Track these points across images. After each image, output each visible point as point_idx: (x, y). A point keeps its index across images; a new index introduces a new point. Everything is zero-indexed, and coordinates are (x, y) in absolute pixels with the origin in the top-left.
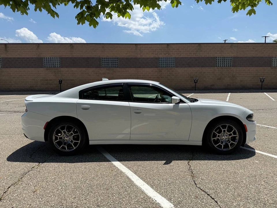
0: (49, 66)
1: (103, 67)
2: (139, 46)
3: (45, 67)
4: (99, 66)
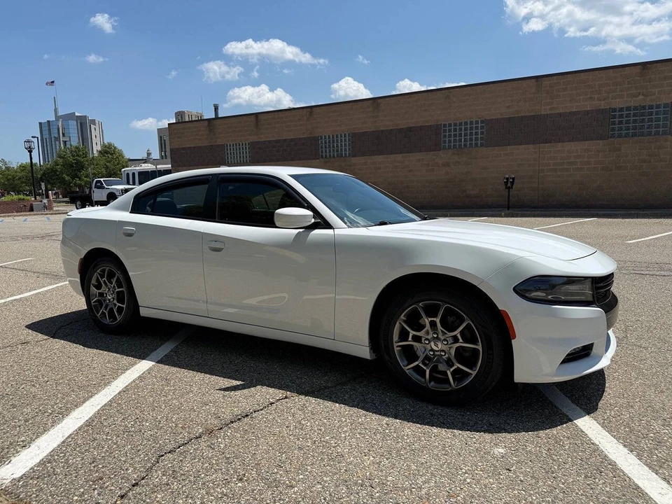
0: (330, 155)
1: (444, 148)
2: (546, 82)
3: (322, 157)
4: (436, 147)
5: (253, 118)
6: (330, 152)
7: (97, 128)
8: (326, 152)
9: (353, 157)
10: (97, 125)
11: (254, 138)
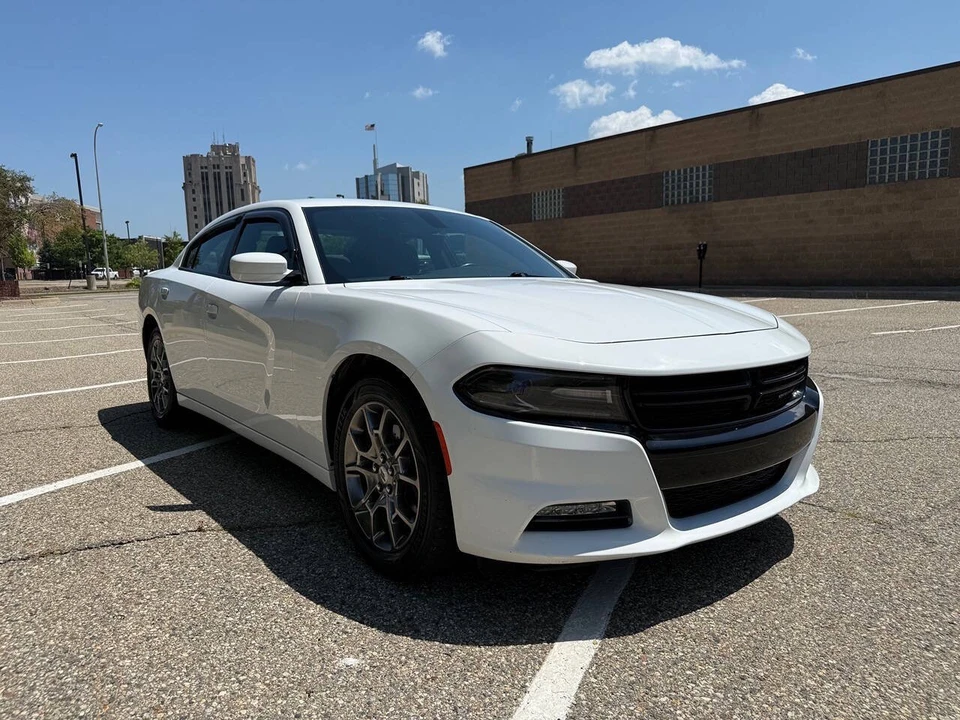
0: (679, 201)
1: (873, 182)
3: (667, 204)
4: (856, 181)
5: (570, 153)
6: (679, 195)
7: (421, 183)
8: (673, 195)
9: (715, 201)
10: (421, 178)
11: (570, 182)
